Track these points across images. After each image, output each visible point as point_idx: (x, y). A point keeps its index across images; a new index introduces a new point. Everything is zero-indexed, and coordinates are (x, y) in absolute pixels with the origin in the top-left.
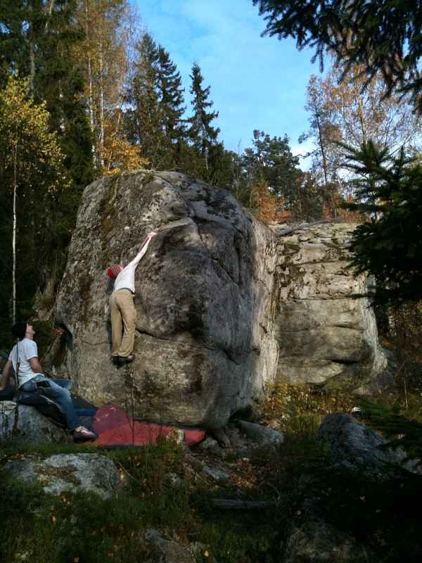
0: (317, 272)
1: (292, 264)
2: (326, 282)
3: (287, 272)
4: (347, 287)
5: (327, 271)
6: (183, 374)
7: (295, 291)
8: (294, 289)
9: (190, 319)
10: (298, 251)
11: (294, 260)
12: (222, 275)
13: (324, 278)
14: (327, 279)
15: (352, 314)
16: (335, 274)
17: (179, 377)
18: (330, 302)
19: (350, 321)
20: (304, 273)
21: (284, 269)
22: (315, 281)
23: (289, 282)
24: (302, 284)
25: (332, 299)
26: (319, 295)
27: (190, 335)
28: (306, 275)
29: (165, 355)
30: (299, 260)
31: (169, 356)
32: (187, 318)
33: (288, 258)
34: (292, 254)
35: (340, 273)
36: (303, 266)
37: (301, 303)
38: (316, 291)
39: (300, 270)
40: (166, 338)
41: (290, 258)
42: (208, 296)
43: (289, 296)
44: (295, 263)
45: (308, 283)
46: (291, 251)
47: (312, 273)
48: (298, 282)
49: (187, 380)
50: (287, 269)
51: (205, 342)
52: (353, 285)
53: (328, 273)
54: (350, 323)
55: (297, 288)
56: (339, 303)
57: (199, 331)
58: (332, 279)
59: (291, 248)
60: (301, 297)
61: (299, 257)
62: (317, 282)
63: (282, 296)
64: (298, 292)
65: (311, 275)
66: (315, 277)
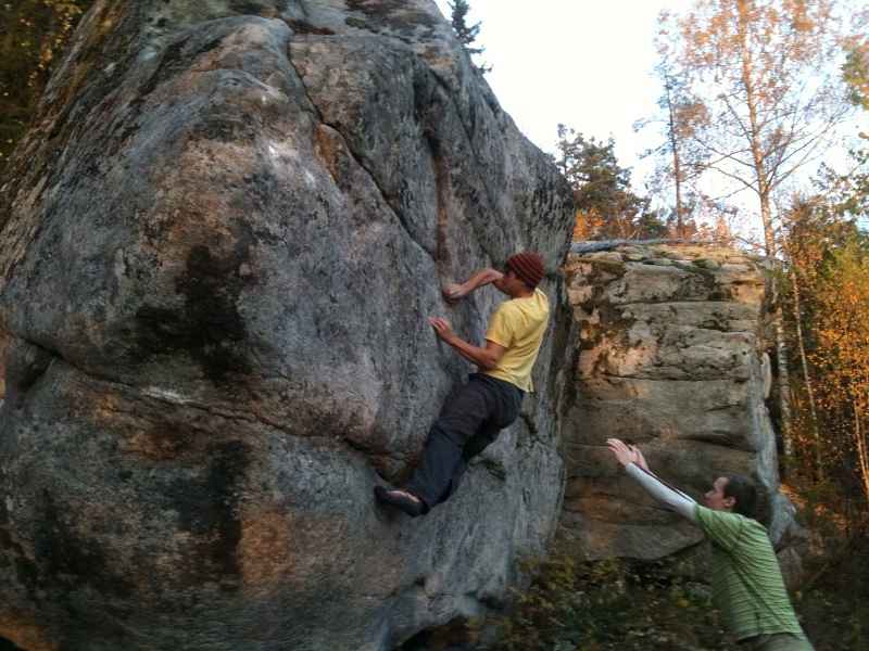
0: (659, 319)
1: (607, 303)
2: (680, 341)
3: (594, 319)
4: (726, 354)
5: (681, 318)
6: (171, 513)
7: (610, 358)
8: (607, 355)
9: (189, 303)
10: (620, 276)
11: (611, 294)
12: (356, 186)
13: (675, 334)
14: (681, 336)
15: (734, 415)
16: (699, 327)
17: (155, 522)
18: (684, 387)
19: (727, 429)
20: (630, 322)
21: (590, 312)
22: (653, 341)
23: (598, 340)
24: (626, 345)
25: (688, 378)
26: (661, 370)
27: (196, 369)
28: (635, 327)
29: (105, 437)
30: (620, 295)
31: (122, 443)
32: (179, 299)
33: (598, 291)
34: (607, 283)
35: (709, 325)
36: (631, 306)
37: (621, 384)
38: (656, 362)
39: (624, 315)
40: (112, 372)
41: (602, 291)
42: (274, 228)
43: (596, 368)
44: (614, 299)
45: (639, 342)
46: (606, 276)
47: (649, 322)
48: (617, 339)
49: (183, 537)
50: (596, 312)
51: (255, 398)
52: (739, 352)
53: (684, 324)
54: (728, 434)
55: (613, 352)
56: (704, 390)
57: (227, 352)
58: (692, 337)
59: (604, 270)
60: (622, 372)
61: (622, 289)
62: (659, 342)
63: (581, 367)
64: (616, 360)
65: (645, 325)
66: (655, 332)
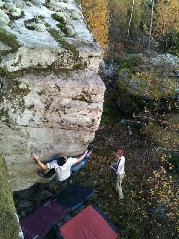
4: (88, 119)
13: (58, 104)
16: (74, 100)
38: (43, 119)
45: (32, 106)
47: (40, 94)
53: (64, 98)
55: (13, 110)
60: (20, 123)
62: (47, 108)
65: (37, 95)
66: (44, 101)
